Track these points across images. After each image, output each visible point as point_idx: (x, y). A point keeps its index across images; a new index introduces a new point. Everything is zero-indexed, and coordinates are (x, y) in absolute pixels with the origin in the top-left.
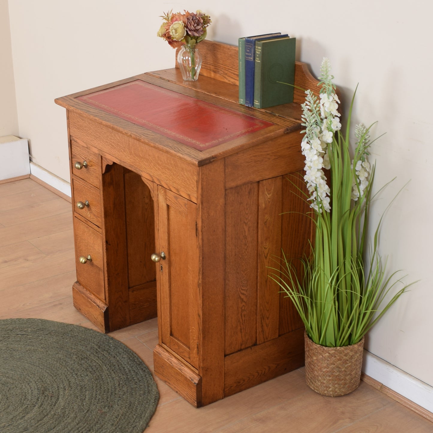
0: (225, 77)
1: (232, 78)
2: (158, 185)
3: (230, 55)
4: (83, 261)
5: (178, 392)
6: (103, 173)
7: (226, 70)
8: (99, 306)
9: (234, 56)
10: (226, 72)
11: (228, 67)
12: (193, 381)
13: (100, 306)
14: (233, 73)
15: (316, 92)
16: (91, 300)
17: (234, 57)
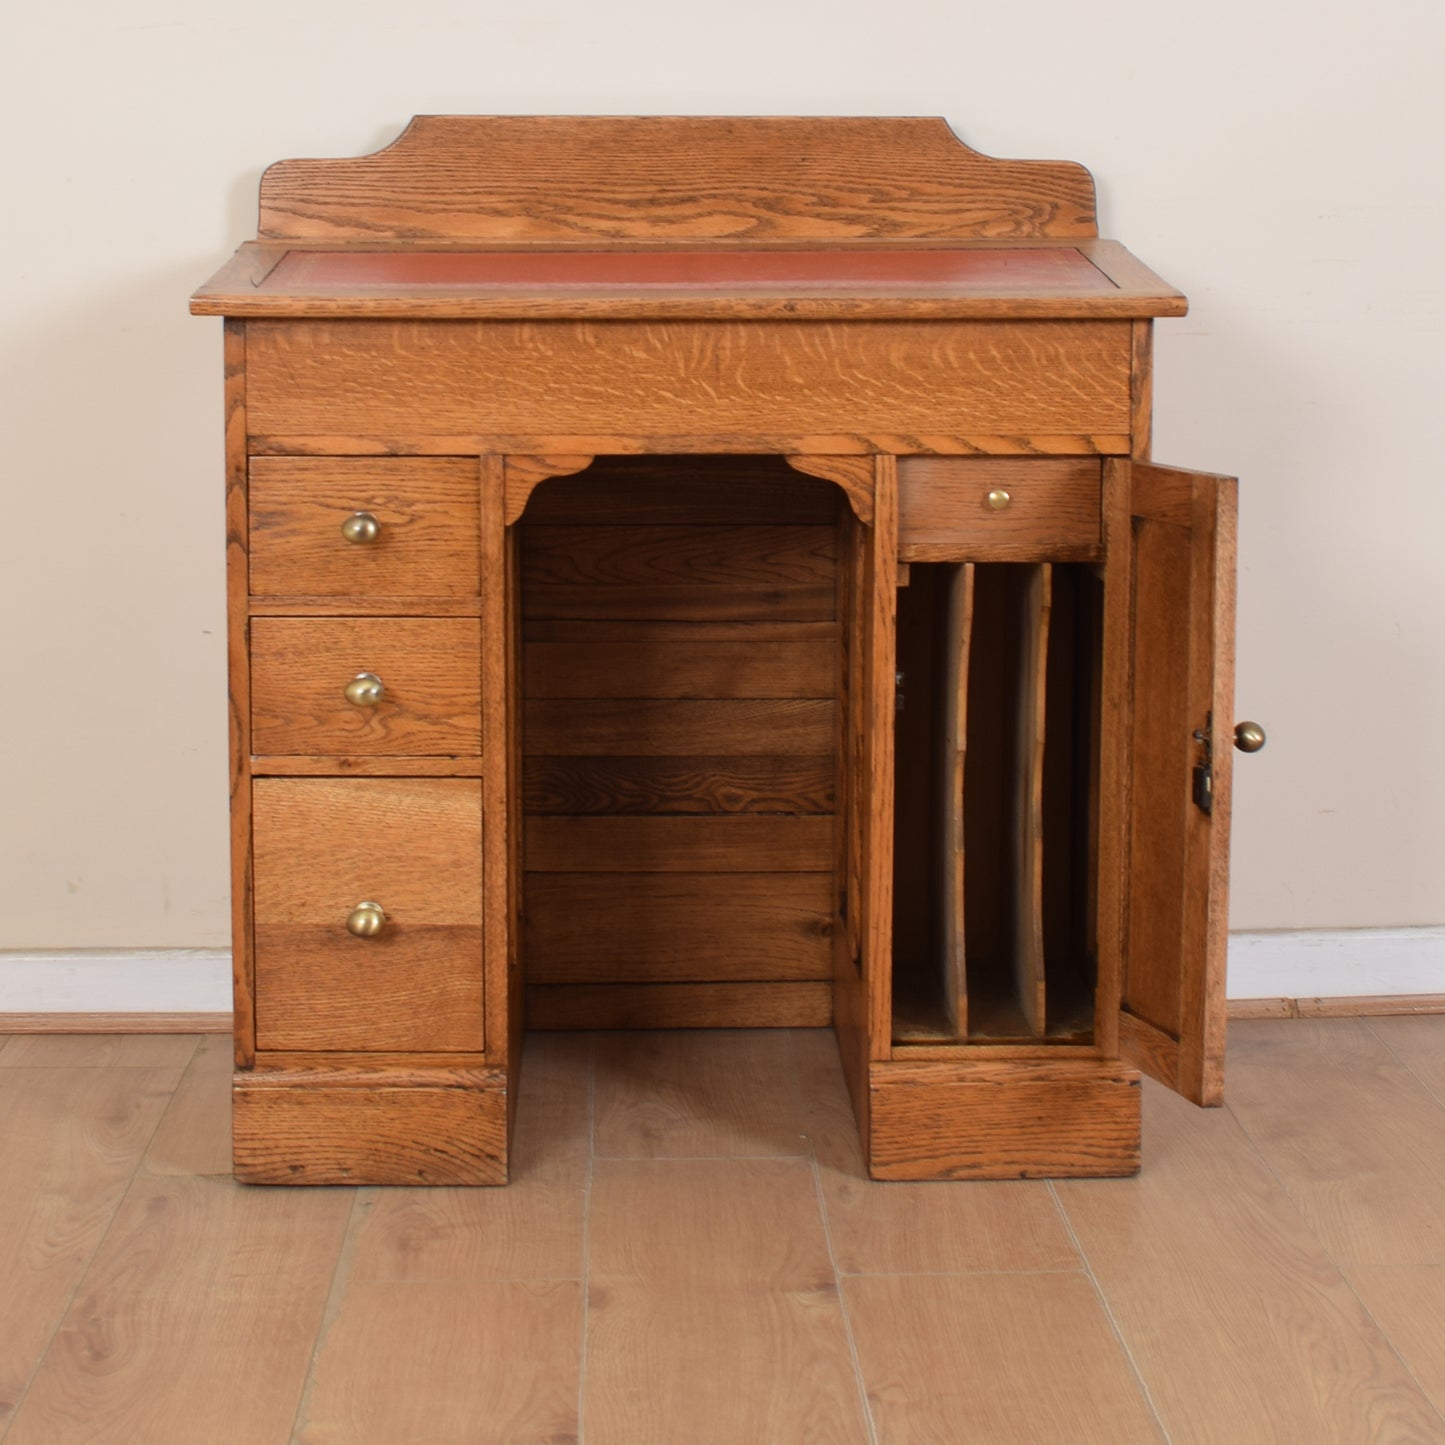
0: (566, 223)
1: (600, 217)
2: (901, 458)
3: (591, 142)
4: (375, 922)
5: (1031, 1169)
6: (508, 523)
7: (569, 197)
8: (460, 1086)
9: (615, 141)
10: (570, 202)
11: (582, 183)
12: (1121, 1080)
13: (468, 1083)
14: (608, 201)
15: (1007, 188)
16: (394, 1085)
17: (612, 144)
